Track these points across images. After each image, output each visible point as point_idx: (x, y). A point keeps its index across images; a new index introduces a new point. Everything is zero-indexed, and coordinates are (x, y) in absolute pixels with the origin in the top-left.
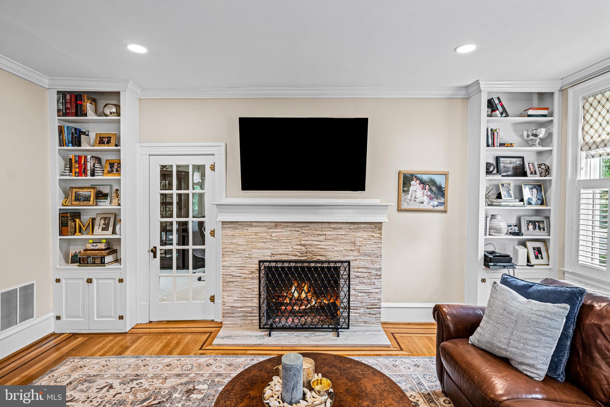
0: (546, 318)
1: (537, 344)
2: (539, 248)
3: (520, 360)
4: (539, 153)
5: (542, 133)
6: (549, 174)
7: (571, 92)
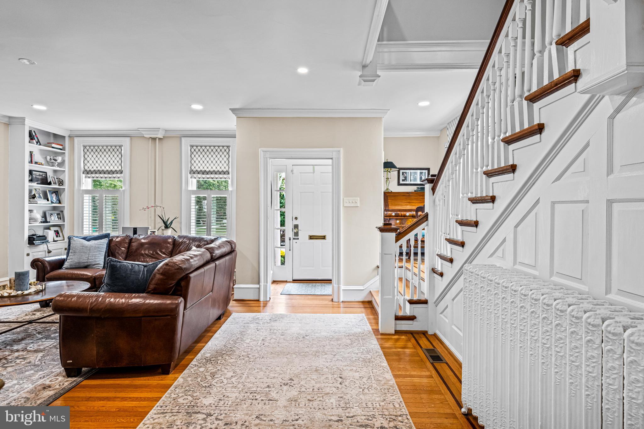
0: (101, 244)
1: (99, 255)
2: (58, 231)
3: (94, 263)
4: (55, 171)
5: (59, 159)
6: (63, 184)
7: (76, 140)
